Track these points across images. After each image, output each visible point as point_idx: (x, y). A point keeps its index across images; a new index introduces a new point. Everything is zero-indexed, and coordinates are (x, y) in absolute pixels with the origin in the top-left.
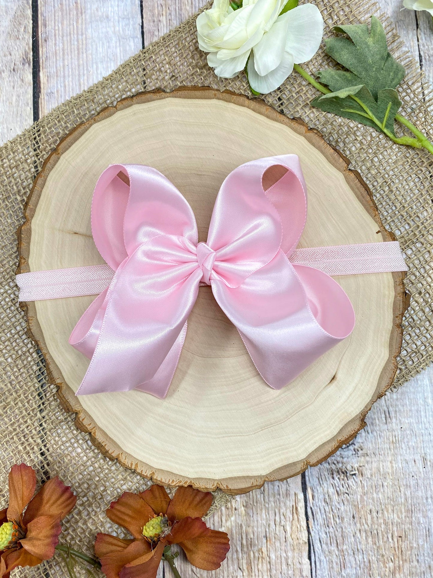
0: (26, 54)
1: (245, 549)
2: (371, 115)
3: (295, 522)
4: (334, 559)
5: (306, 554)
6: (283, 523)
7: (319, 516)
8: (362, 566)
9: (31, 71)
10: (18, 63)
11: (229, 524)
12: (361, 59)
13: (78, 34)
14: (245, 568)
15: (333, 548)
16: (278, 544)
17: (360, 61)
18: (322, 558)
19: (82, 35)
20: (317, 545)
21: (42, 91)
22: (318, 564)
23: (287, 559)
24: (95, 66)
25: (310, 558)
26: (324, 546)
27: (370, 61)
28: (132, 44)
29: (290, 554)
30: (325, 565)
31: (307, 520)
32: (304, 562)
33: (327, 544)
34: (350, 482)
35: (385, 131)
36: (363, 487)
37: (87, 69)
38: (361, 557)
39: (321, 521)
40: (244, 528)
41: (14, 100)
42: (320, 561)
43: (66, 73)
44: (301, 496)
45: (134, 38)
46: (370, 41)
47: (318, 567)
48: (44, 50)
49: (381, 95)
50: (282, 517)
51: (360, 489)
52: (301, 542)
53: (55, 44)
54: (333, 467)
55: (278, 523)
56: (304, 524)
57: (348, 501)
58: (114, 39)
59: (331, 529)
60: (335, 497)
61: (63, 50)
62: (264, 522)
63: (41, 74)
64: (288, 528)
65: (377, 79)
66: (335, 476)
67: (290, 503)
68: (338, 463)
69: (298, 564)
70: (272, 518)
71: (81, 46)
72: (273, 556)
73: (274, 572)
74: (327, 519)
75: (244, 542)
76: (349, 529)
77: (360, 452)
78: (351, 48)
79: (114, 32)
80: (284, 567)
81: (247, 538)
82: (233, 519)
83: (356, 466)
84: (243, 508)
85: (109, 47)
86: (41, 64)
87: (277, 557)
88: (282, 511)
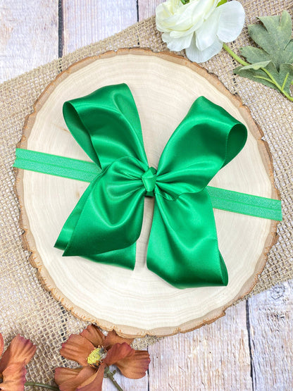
0: (54, 17)
1: (207, 370)
2: (274, 81)
3: (241, 351)
4: (269, 376)
5: (249, 373)
6: (233, 351)
7: (258, 346)
8: (288, 381)
9: (58, 30)
10: (47, 24)
11: (195, 352)
12: (270, 41)
13: (91, 5)
14: (206, 383)
15: (268, 369)
16: (229, 366)
17: (269, 42)
18: (260, 376)
19: (94, 6)
20: (257, 367)
21: (65, 44)
22: (257, 380)
23: (236, 376)
24: (103, 28)
25: (252, 376)
26: (262, 367)
27: (277, 43)
28: (130, 13)
29: (238, 373)
30: (262, 380)
31: (250, 349)
32: (248, 378)
33: (264, 366)
34: (280, 323)
35: (283, 92)
36: (289, 326)
37: (98, 31)
38: (287, 375)
39: (259, 350)
40: (206, 354)
41: (45, 49)
42: (259, 378)
43: (83, 32)
44: (246, 332)
45: (131, 9)
46: (279, 29)
47: (257, 382)
48: (67, 15)
49: (281, 67)
50: (233, 347)
51: (287, 328)
52: (246, 364)
53: (75, 11)
54: (269, 312)
55: (229, 351)
56: (248, 352)
57: (278, 336)
58: (117, 10)
59: (267, 356)
60: (270, 333)
61: (81, 15)
62: (220, 350)
63: (65, 32)
64: (237, 355)
65: (280, 57)
66: (269, 318)
67: (238, 337)
68: (272, 309)
69: (243, 380)
70: (226, 347)
71: (93, 14)
72: (226, 374)
73: (226, 386)
74: (264, 348)
75: (206, 365)
76: (280, 356)
77: (287, 302)
78: (265, 32)
79: (117, 5)
80: (234, 382)
81: (208, 362)
82: (198, 348)
83: (284, 311)
84: (205, 341)
85: (113, 15)
86: (64, 25)
87: (228, 375)
88: (232, 343)
